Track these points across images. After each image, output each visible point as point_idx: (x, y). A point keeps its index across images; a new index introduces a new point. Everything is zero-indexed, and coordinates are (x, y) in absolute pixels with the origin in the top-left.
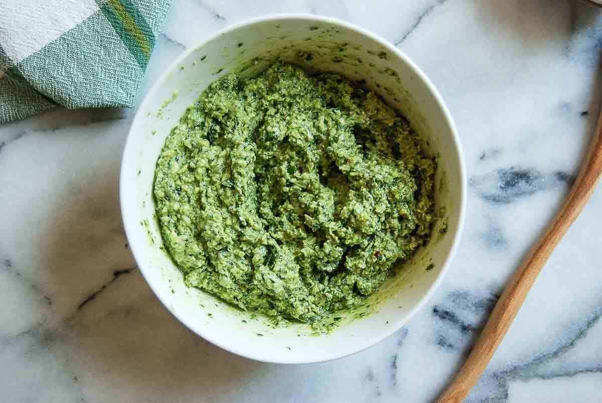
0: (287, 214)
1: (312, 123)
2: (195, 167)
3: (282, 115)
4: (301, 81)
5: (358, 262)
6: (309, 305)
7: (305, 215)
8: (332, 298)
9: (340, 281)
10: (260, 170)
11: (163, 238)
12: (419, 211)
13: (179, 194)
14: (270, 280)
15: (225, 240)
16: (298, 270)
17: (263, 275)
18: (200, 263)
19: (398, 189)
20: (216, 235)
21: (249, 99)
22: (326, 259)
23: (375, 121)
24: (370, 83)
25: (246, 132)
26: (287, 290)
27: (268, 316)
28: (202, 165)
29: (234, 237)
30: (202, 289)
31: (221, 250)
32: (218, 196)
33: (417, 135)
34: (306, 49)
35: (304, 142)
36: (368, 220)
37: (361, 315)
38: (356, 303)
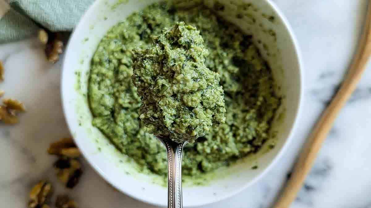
18: (107, 113)
24: (255, 39)
27: (139, 163)
30: (102, 131)
31: (123, 109)
33: (274, 82)
37: (199, 184)
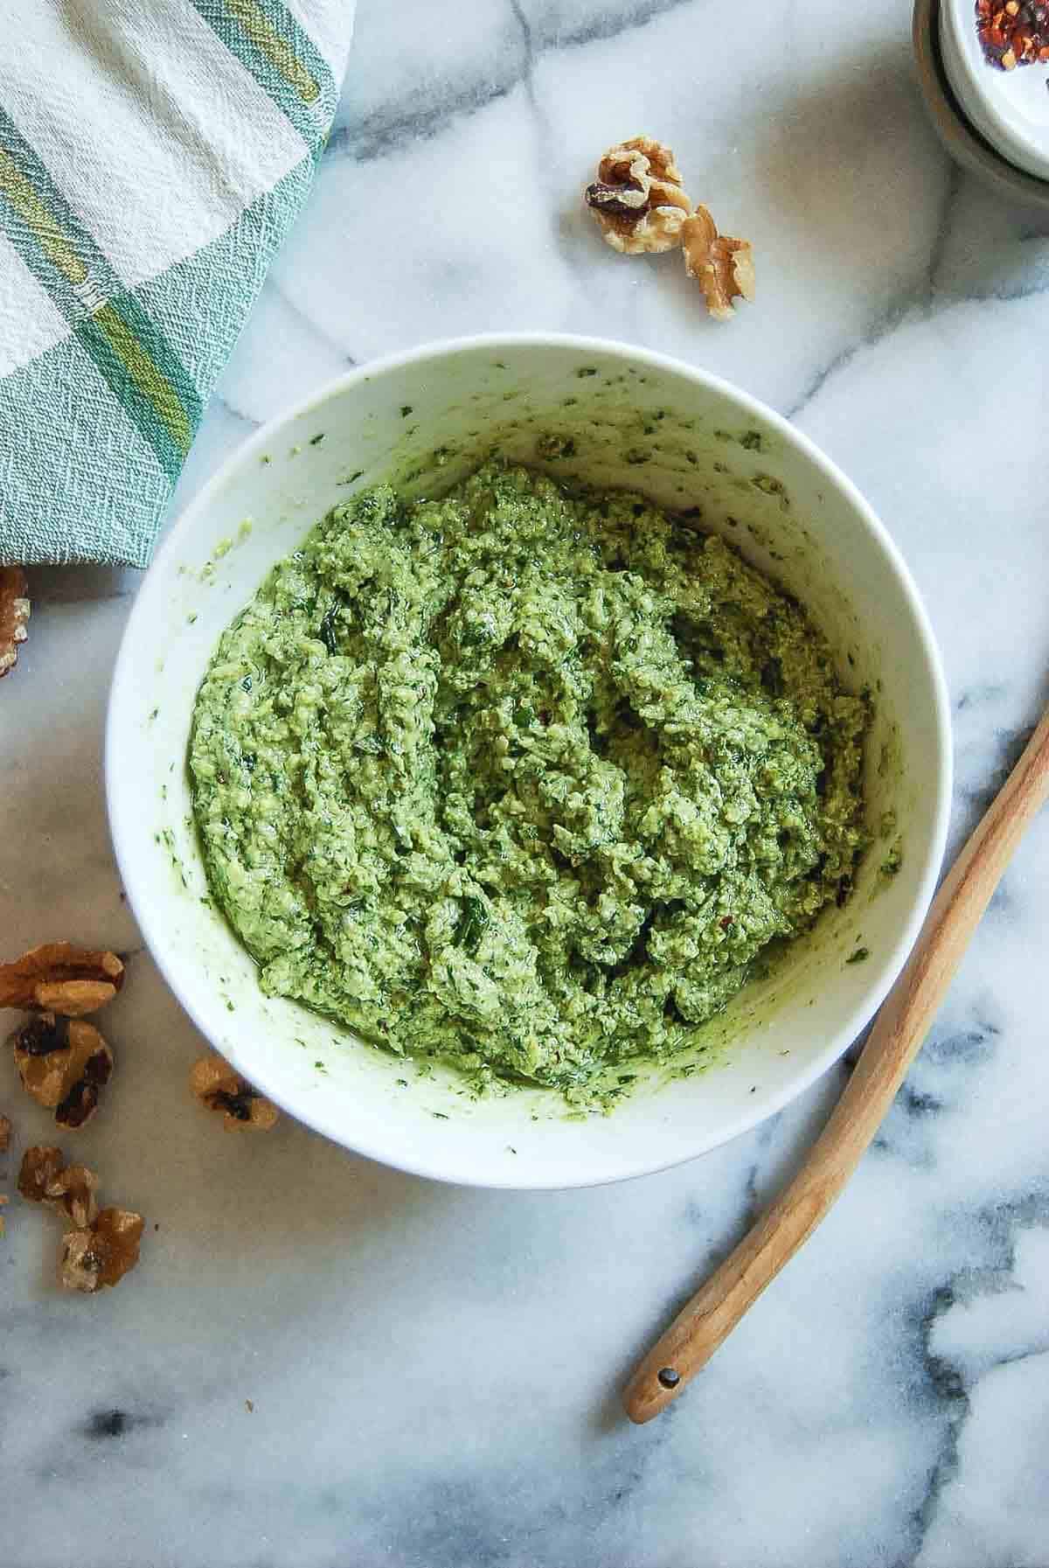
0: (509, 823)
1: (574, 606)
2: (291, 705)
3: (502, 585)
4: (548, 507)
5: (679, 941)
6: (560, 1044)
7: (555, 826)
8: (614, 1027)
9: (634, 987)
10: (446, 718)
11: (208, 876)
12: (828, 821)
13: (251, 770)
14: (467, 983)
15: (361, 882)
16: (534, 959)
17: (450, 971)
18: (301, 937)
19: (780, 766)
20: (338, 868)
21: (424, 548)
22: (603, 934)
23: (724, 605)
24: (713, 514)
25: (415, 624)
26: (509, 1006)
27: (459, 1070)
28: (309, 699)
29: (382, 876)
30: (302, 1002)
31: (349, 906)
32: (346, 775)
33: (825, 641)
34: (562, 430)
35: (555, 649)
36: (706, 840)
37: (686, 1071)
38: (670, 1041)
